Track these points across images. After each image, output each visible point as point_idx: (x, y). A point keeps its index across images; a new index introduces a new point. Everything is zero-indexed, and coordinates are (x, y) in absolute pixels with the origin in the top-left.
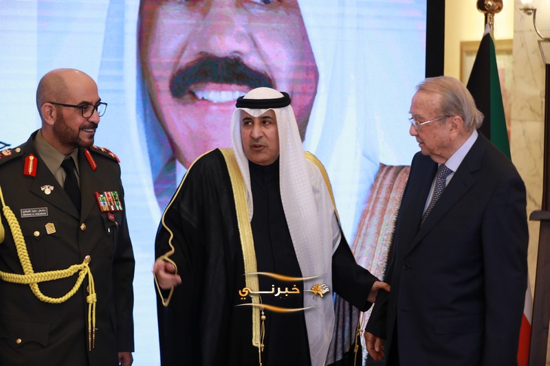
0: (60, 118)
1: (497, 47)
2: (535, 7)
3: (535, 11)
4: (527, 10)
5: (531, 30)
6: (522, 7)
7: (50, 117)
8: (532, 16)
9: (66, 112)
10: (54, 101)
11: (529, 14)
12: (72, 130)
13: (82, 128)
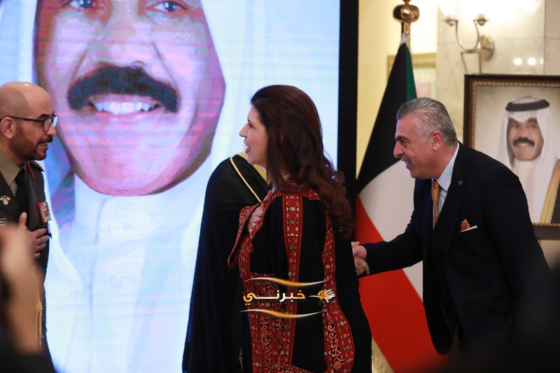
0: (20, 131)
1: (414, 61)
2: (457, 18)
3: (457, 22)
4: (449, 21)
5: (454, 42)
6: (444, 18)
7: (8, 131)
8: (454, 27)
9: (27, 126)
10: (14, 115)
11: (452, 25)
12: (31, 143)
13: (41, 142)
